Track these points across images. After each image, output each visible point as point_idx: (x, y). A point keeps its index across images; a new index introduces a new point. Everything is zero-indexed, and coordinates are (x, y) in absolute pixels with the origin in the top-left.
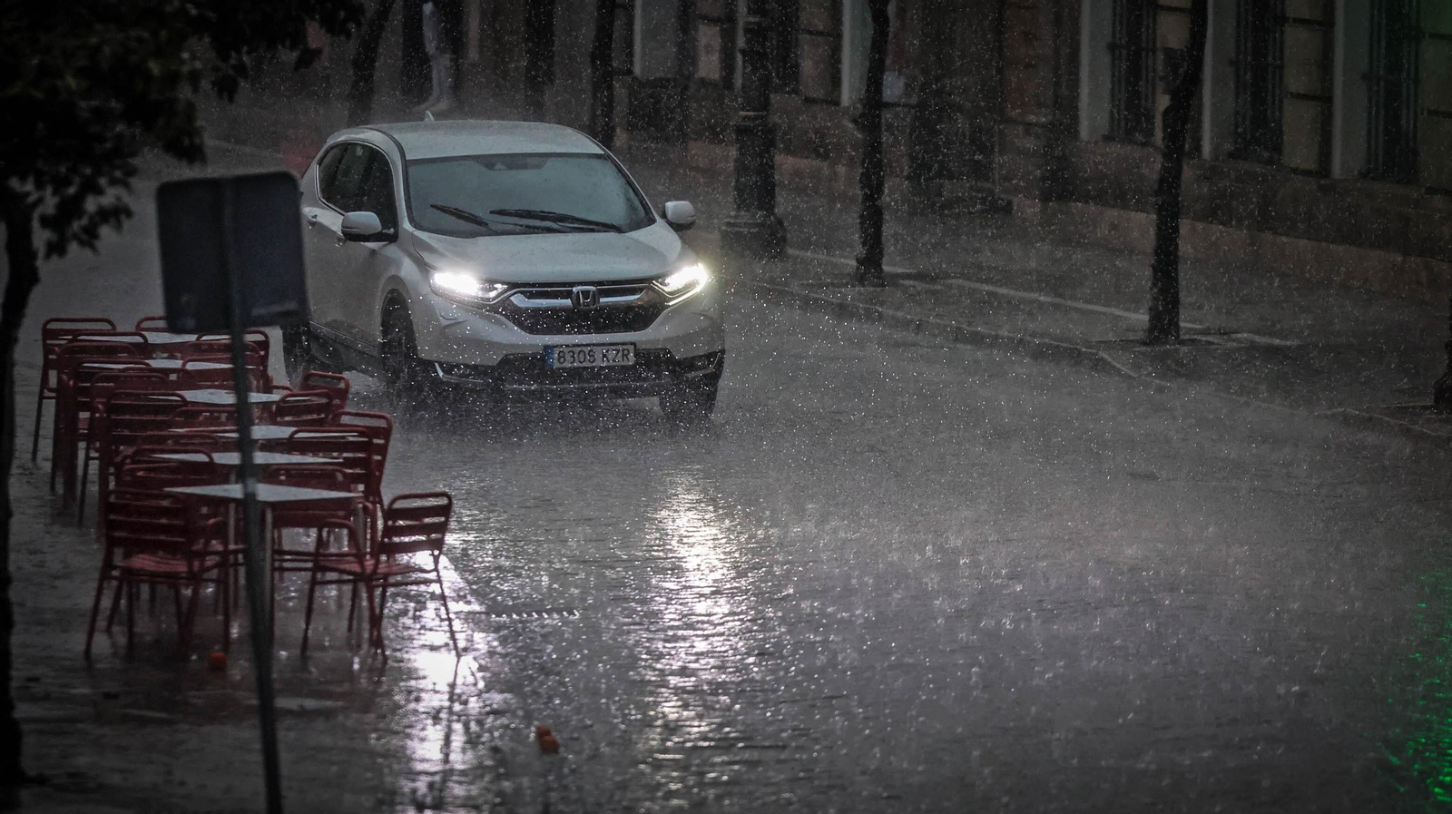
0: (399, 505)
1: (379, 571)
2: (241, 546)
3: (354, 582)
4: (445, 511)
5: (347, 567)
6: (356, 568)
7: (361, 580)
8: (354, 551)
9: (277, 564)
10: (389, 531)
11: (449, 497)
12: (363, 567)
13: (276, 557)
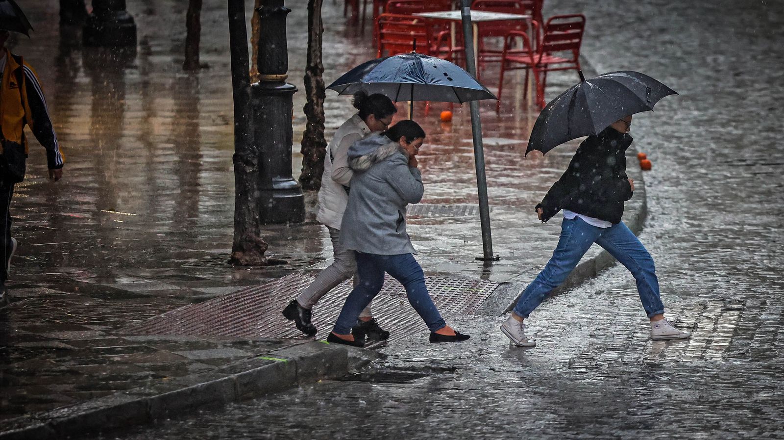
0: (554, 22)
1: (542, 62)
2: (459, 48)
3: (527, 68)
4: (580, 25)
5: (523, 59)
6: (527, 60)
7: (531, 67)
8: (527, 50)
9: (481, 58)
10: (547, 39)
11: (583, 17)
12: (532, 59)
13: (481, 54)
